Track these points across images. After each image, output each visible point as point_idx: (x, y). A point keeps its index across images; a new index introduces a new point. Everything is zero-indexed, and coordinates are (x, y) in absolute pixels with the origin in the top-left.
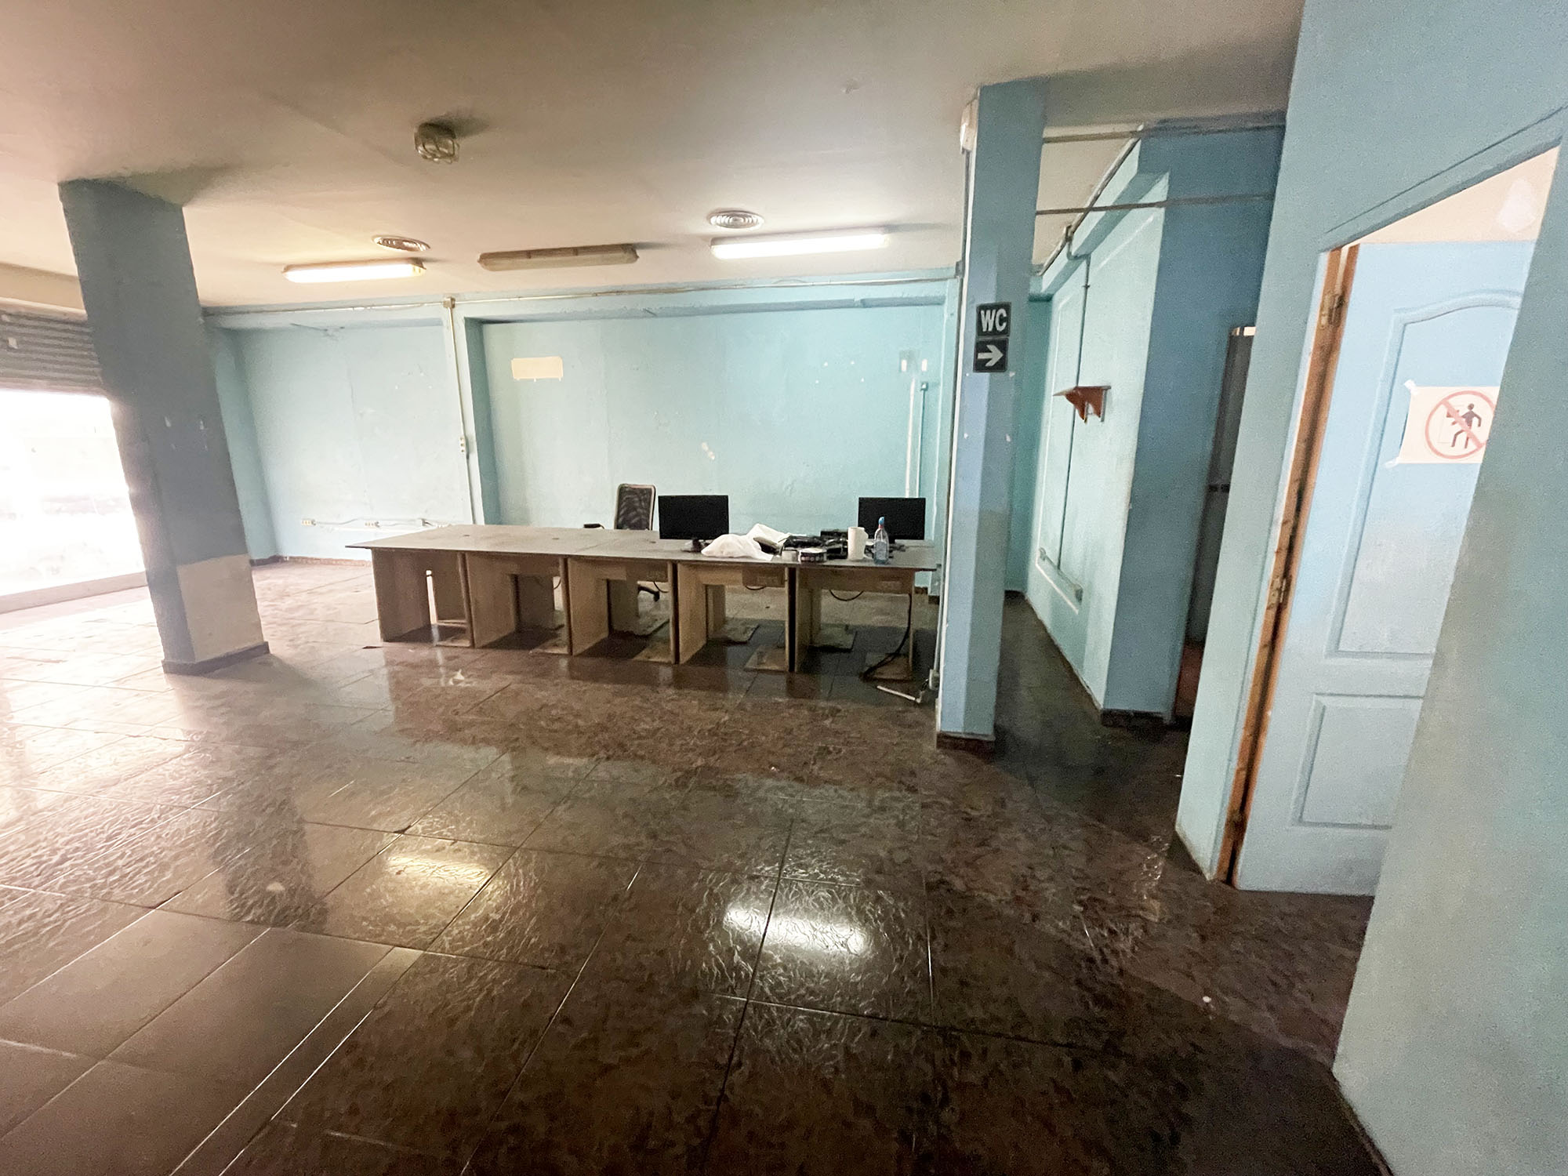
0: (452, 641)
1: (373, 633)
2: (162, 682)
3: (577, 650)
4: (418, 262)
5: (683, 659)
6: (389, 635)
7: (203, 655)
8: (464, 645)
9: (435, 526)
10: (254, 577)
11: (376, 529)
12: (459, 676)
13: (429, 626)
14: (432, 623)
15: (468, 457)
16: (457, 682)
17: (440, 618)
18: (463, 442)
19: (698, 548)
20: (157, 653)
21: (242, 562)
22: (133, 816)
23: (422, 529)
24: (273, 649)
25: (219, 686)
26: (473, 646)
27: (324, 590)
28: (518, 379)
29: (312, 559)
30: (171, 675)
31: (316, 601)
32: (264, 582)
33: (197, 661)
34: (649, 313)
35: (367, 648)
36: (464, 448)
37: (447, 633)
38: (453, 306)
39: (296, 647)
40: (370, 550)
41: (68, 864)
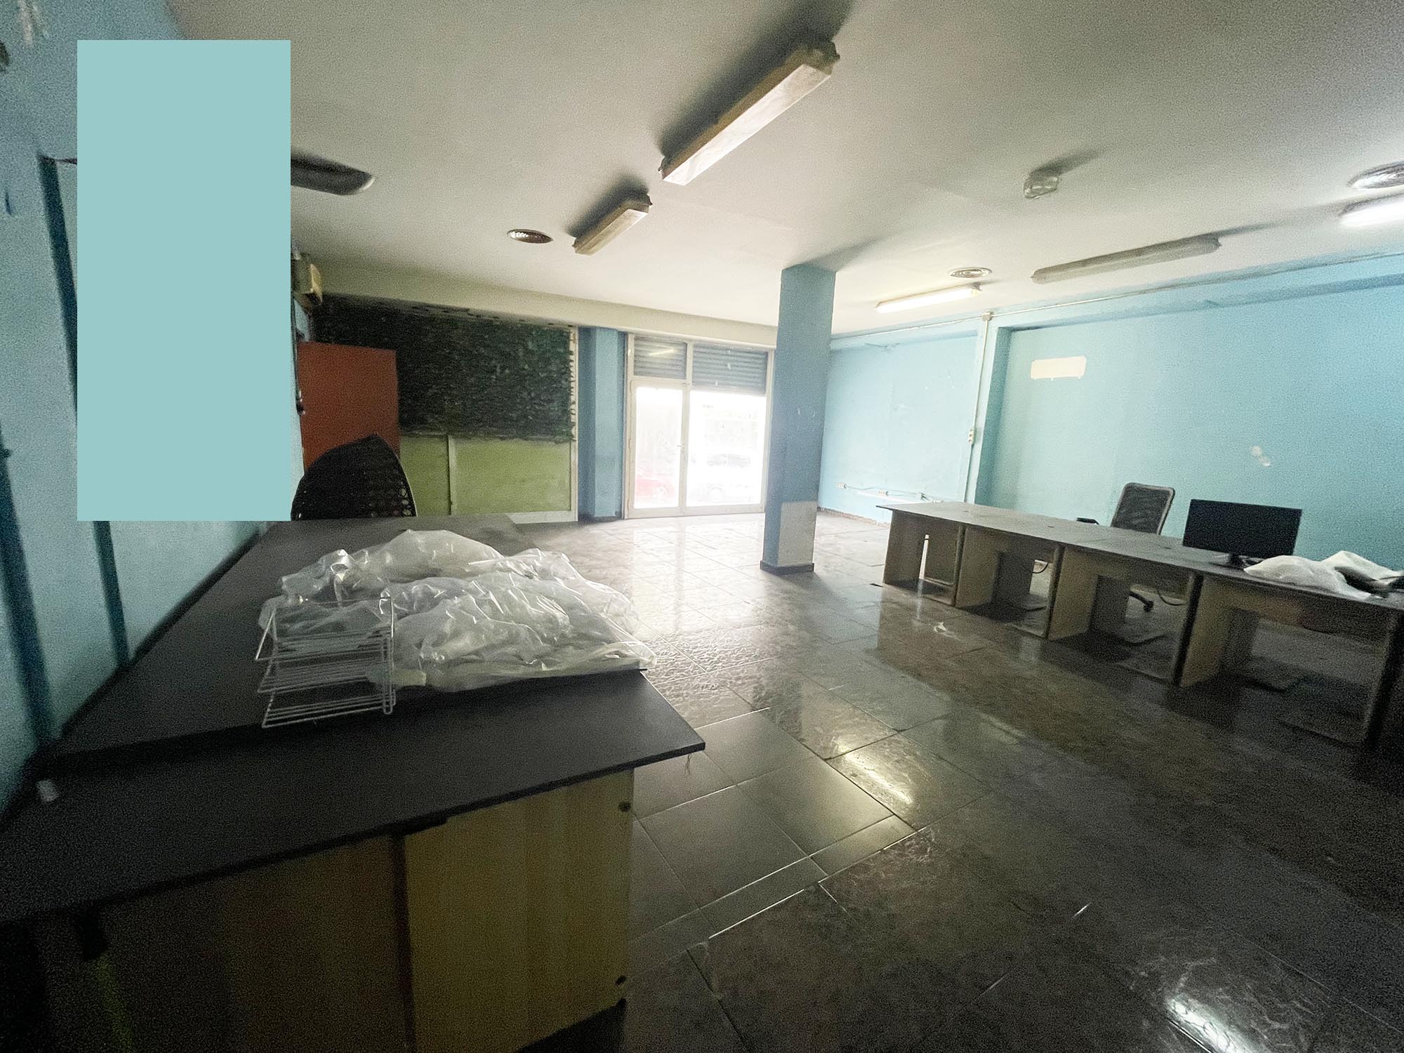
0: (936, 596)
1: (879, 576)
2: (758, 573)
3: (1053, 636)
4: (977, 285)
5: (1186, 682)
6: (891, 578)
7: (782, 563)
8: (946, 602)
9: (931, 500)
10: (817, 518)
11: (885, 497)
12: (941, 626)
13: (918, 580)
14: (920, 578)
15: (973, 446)
16: (940, 630)
17: (926, 575)
18: (972, 433)
19: (1236, 563)
20: (758, 555)
21: (813, 505)
22: (747, 650)
23: (921, 502)
24: (818, 570)
25: (788, 586)
26: (953, 605)
27: (845, 536)
28: (1035, 379)
29: (838, 512)
30: (765, 572)
31: (839, 542)
32: (821, 523)
33: (778, 566)
34: (1211, 304)
35: (873, 584)
36: (971, 438)
37: (929, 589)
38: (991, 319)
39: (828, 571)
40: (892, 511)
41: (720, 664)
